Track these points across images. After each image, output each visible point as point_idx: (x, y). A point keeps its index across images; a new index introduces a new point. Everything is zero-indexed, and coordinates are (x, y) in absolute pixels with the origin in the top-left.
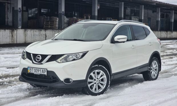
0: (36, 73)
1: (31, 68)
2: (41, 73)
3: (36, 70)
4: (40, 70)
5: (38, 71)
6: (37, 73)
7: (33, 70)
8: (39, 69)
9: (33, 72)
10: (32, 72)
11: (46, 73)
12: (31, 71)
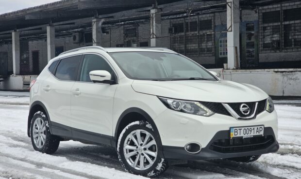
0: (246, 135)
1: (238, 129)
2: (255, 134)
3: (246, 131)
4: (254, 129)
5: (250, 132)
6: (249, 135)
7: (242, 131)
8: (252, 128)
9: (242, 135)
10: (238, 135)
11: (262, 133)
12: (236, 133)
